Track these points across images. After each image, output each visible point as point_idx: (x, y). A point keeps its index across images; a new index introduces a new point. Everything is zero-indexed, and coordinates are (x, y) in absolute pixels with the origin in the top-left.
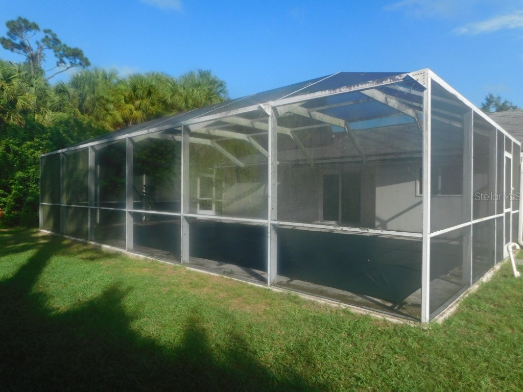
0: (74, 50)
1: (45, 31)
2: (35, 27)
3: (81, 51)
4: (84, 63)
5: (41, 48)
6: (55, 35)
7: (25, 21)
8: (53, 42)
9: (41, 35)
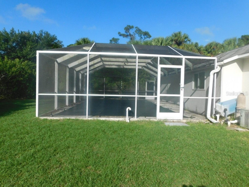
0: (145, 32)
1: (136, 28)
2: (133, 27)
3: (147, 32)
4: (148, 36)
5: (135, 34)
6: (139, 28)
7: (129, 26)
8: (139, 31)
9: (134, 30)
